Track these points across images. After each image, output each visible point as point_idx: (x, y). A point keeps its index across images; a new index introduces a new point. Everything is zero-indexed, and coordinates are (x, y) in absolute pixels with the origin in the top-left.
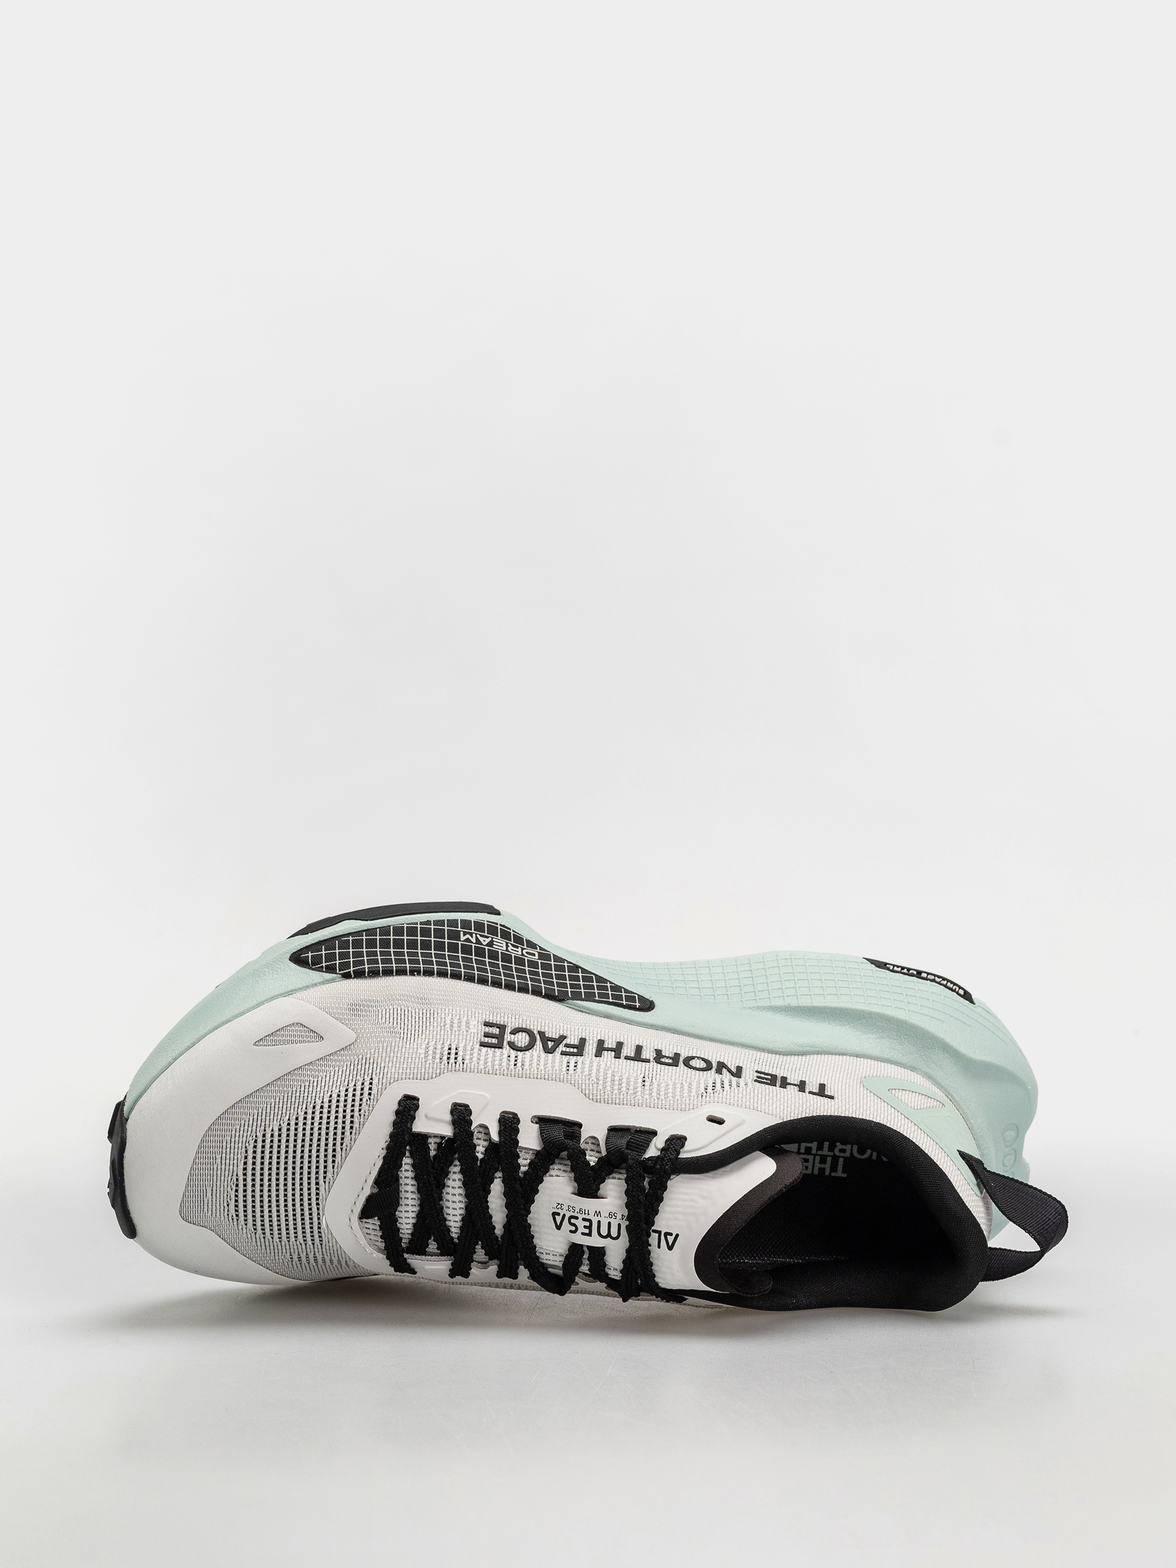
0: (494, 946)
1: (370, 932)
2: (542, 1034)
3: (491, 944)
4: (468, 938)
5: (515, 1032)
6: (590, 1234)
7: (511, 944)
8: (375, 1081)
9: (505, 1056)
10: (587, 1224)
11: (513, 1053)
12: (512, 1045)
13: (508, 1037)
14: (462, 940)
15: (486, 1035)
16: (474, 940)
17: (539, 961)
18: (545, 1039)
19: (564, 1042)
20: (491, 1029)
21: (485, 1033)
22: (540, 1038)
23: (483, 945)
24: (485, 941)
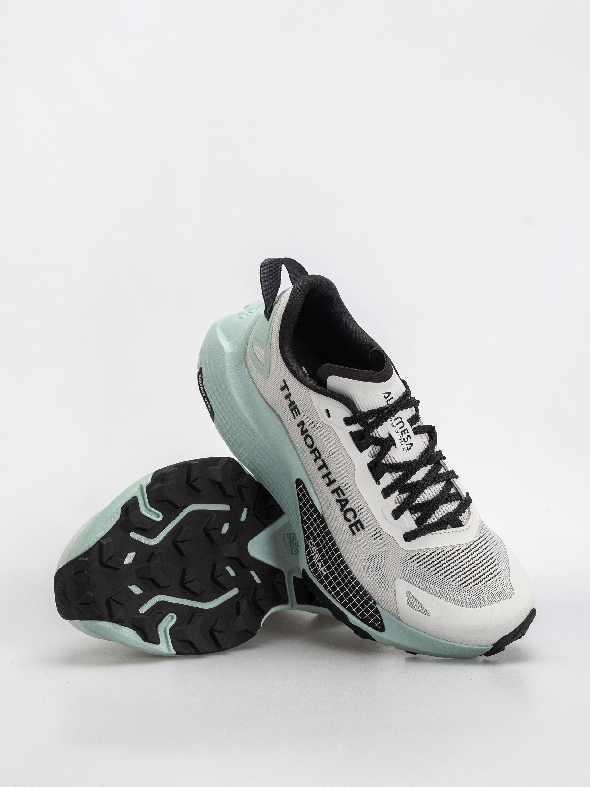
0: (319, 559)
1: (349, 610)
2: (342, 510)
3: (319, 561)
4: (324, 571)
5: (348, 520)
6: (406, 429)
7: (313, 554)
8: (409, 557)
10: (403, 433)
11: (358, 514)
12: (355, 517)
13: (353, 521)
14: (326, 573)
15: (358, 530)
16: (323, 568)
17: (311, 538)
18: (343, 507)
19: (339, 498)
20: (354, 530)
21: (358, 531)
22: (344, 509)
23: (322, 563)
24: (320, 564)
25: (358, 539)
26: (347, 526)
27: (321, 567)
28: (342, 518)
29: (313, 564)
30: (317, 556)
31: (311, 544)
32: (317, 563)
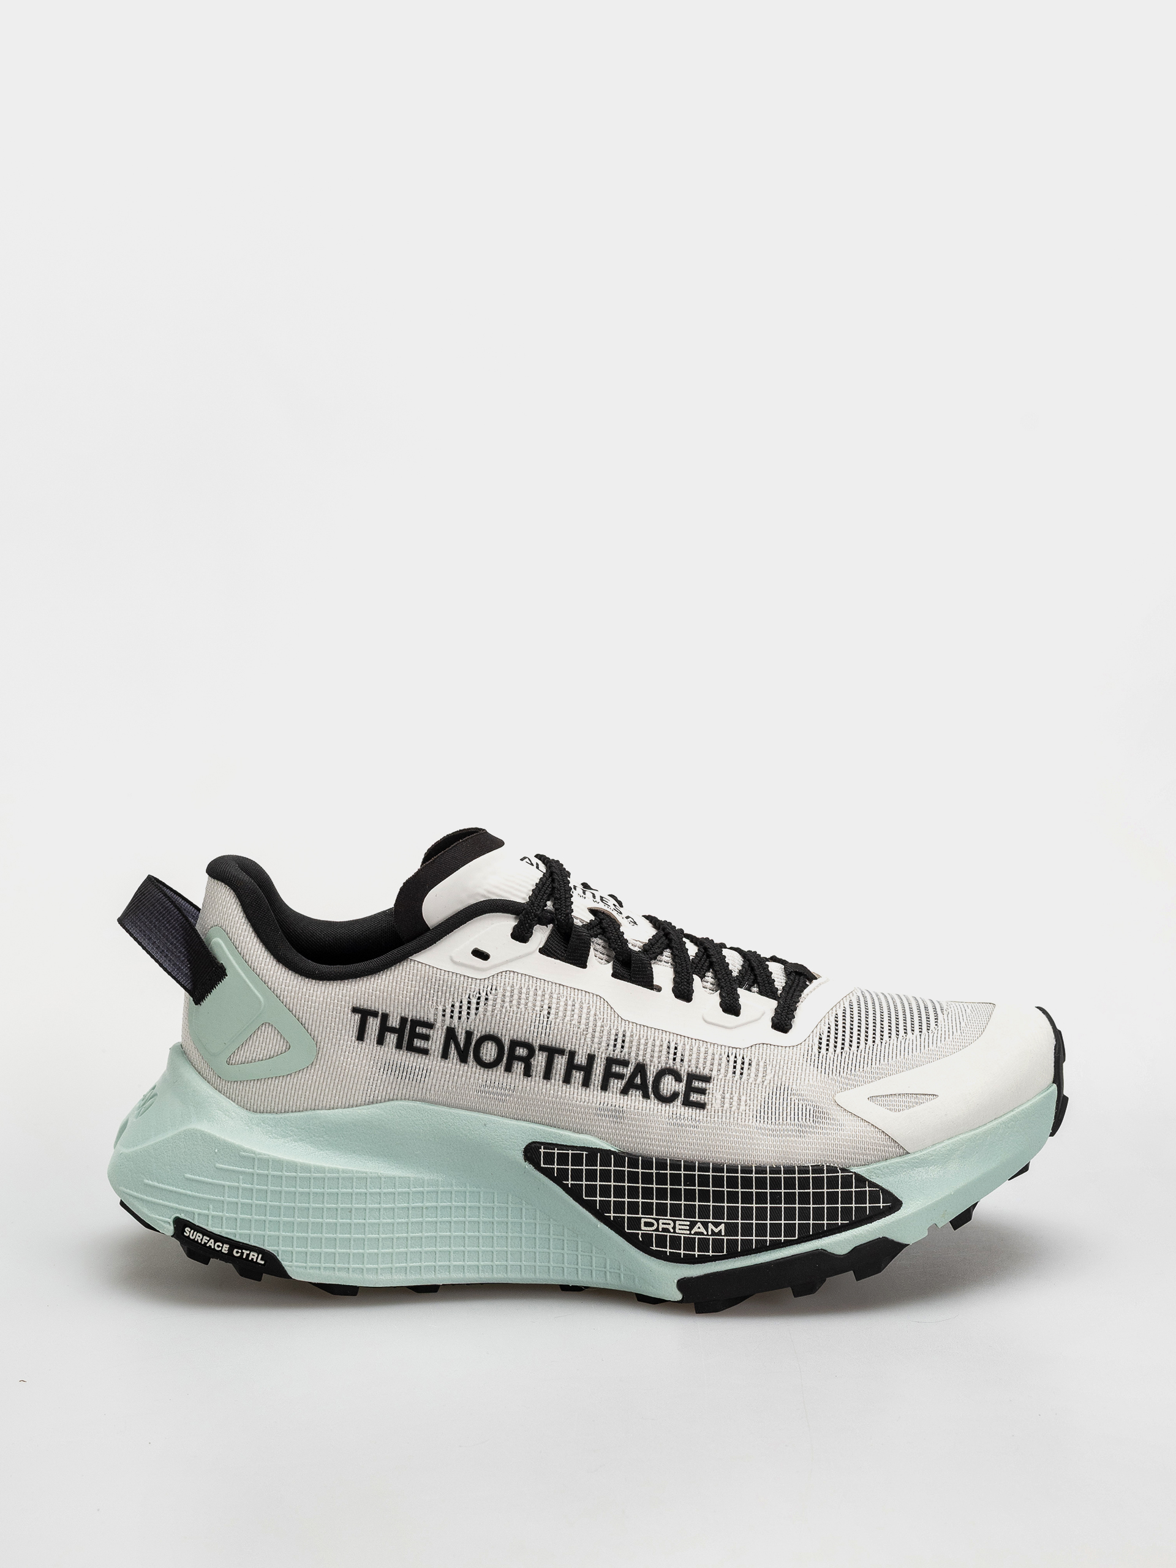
0: (688, 1223)
1: (820, 1233)
2: (646, 1096)
3: (692, 1225)
4: (717, 1228)
7: (670, 1233)
8: (816, 1048)
9: (686, 1063)
11: (678, 1066)
12: (678, 1078)
13: (681, 1087)
14: (723, 1225)
15: (703, 1092)
16: (711, 1226)
17: (640, 1215)
18: (644, 1088)
19: (624, 1082)
20: (699, 1099)
21: (705, 1094)
22: (648, 1088)
23: (701, 1222)
24: (699, 1228)
25: (717, 1105)
26: (679, 1107)
27: (706, 1229)
28: (660, 1106)
29: (689, 1243)
30: (680, 1225)
31: (649, 1224)
32: (693, 1232)
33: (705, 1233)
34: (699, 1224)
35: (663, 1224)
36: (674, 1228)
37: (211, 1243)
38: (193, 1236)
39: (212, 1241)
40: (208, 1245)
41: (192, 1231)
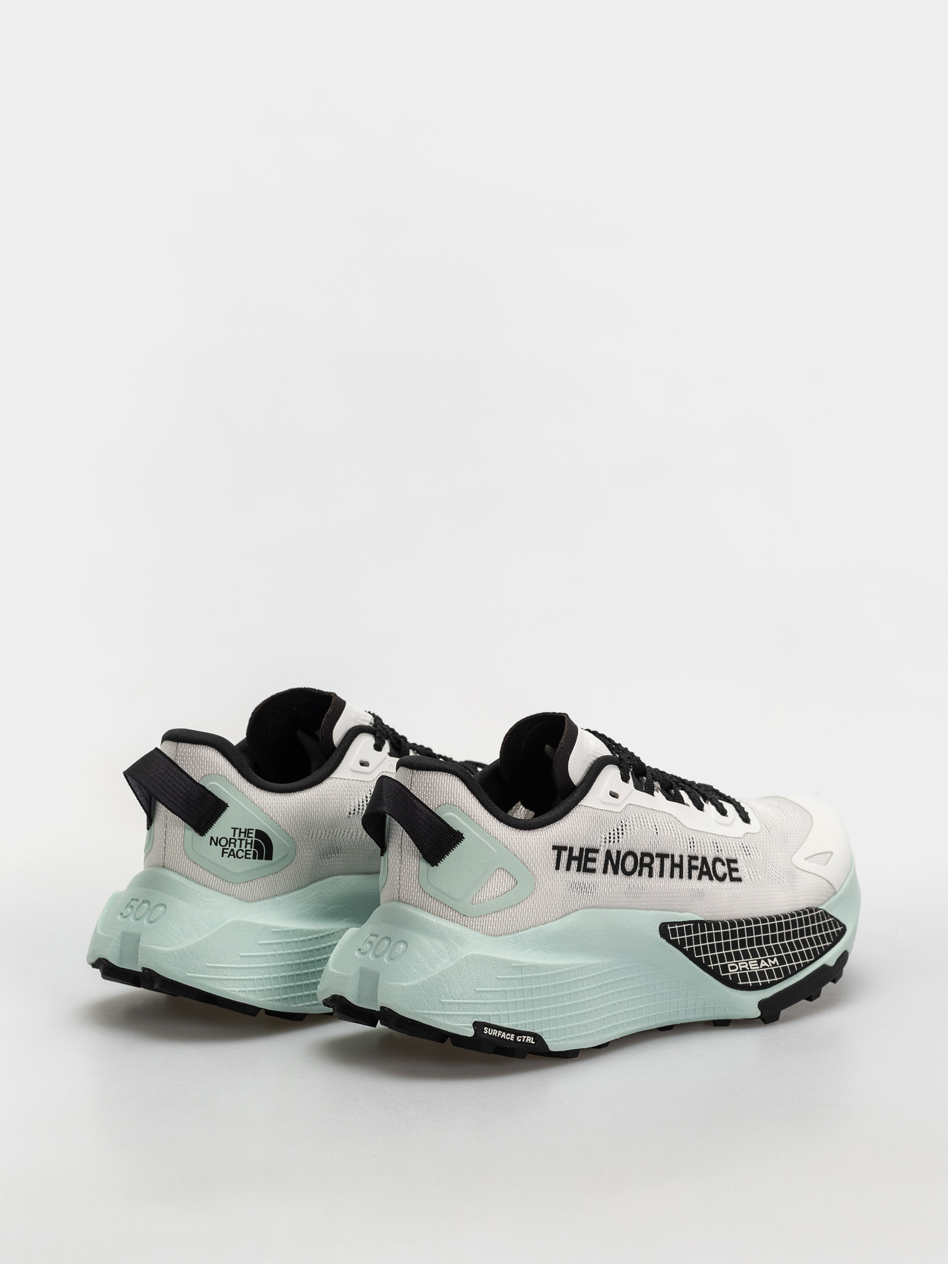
0: (756, 962)
3: (759, 962)
4: (773, 961)
9: (723, 852)
11: (720, 855)
14: (776, 958)
16: (769, 961)
17: (727, 962)
23: (763, 959)
24: (763, 963)
25: (747, 877)
26: (729, 883)
27: (768, 963)
28: (719, 884)
29: (762, 974)
30: (752, 964)
31: (733, 968)
32: (761, 967)
33: (768, 966)
34: (763, 961)
35: (741, 965)
36: (749, 966)
37: (504, 1035)
38: (490, 1032)
39: (504, 1033)
40: (502, 1037)
41: (490, 1029)
